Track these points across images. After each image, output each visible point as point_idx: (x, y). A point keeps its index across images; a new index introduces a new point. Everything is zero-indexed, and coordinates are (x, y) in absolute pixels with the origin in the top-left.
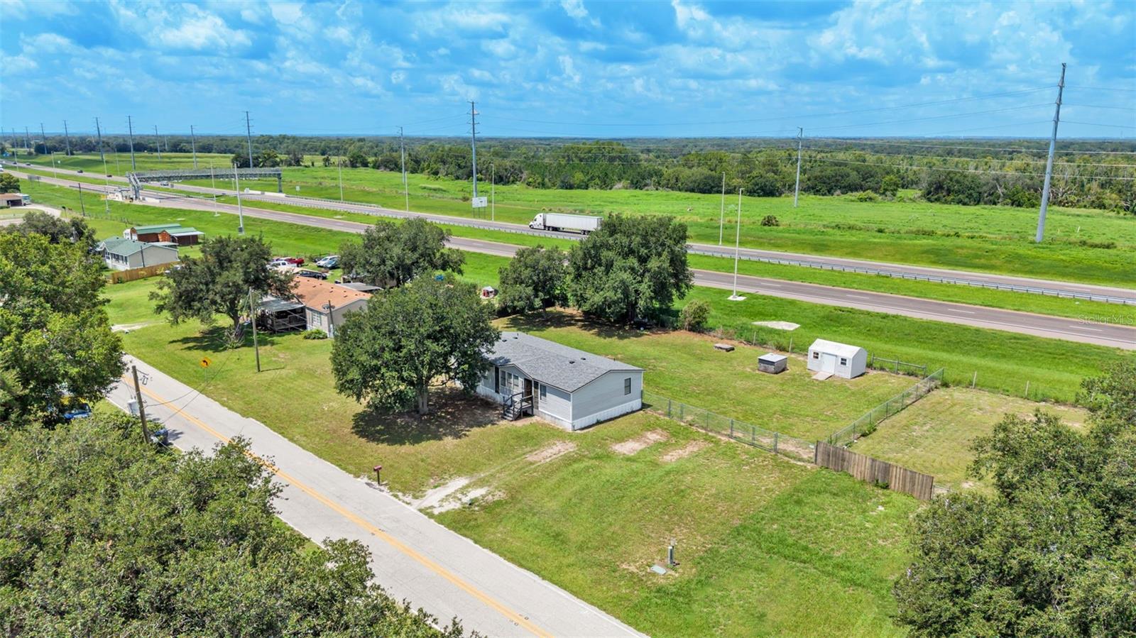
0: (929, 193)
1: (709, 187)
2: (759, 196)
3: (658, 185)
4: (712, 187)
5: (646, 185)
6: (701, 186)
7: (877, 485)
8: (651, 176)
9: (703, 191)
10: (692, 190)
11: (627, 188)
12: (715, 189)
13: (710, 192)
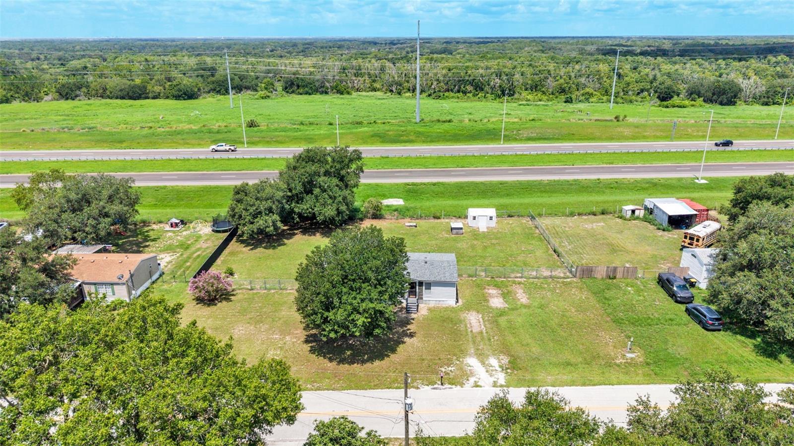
0: (286, 88)
1: (138, 95)
2: (185, 99)
3: (89, 95)
4: (140, 95)
5: (77, 96)
6: (130, 94)
7: (610, 278)
8: (79, 88)
9: (131, 98)
10: (123, 98)
11: (57, 100)
12: (143, 96)
13: (139, 97)
